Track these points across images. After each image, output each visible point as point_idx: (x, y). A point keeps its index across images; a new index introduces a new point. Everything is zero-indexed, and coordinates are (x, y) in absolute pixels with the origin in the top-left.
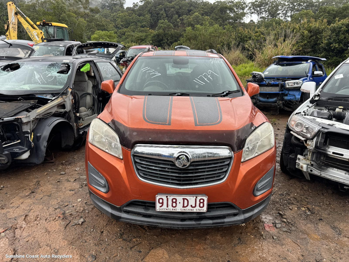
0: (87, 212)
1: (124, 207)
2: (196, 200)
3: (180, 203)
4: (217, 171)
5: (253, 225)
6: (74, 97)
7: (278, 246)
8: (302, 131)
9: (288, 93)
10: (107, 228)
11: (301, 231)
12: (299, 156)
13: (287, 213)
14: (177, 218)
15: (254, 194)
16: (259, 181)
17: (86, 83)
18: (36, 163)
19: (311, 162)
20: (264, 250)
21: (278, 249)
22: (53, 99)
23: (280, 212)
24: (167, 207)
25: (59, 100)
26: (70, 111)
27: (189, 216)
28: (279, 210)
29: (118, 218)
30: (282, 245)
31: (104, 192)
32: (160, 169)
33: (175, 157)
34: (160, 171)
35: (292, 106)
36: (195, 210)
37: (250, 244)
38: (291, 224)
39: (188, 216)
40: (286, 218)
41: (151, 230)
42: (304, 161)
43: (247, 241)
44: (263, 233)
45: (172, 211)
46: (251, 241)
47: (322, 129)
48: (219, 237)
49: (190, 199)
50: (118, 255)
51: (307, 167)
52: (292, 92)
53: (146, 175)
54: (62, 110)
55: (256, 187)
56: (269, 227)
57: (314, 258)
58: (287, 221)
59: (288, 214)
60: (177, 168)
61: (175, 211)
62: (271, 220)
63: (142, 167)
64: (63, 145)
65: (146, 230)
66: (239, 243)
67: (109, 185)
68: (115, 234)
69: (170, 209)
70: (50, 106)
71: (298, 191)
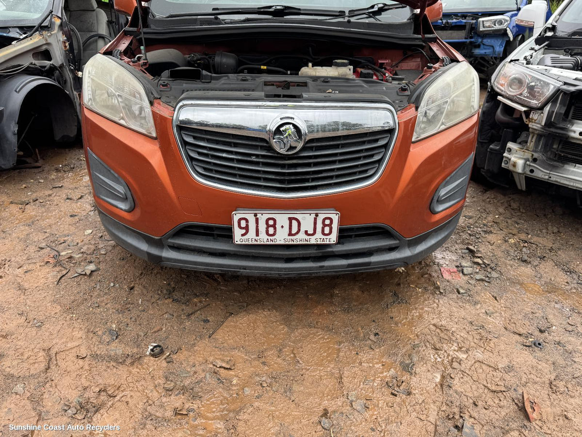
0: (103, 253)
1: (168, 239)
2: (315, 219)
3: (282, 227)
4: (362, 161)
5: (420, 269)
6: (69, 38)
7: (467, 306)
8: (521, 94)
9: (482, 42)
10: (142, 280)
11: (508, 279)
12: (510, 145)
13: (483, 248)
14: (276, 256)
15: (431, 208)
16: (444, 182)
17: (95, 12)
18: (3, 167)
19: (533, 155)
20: (442, 312)
21: (469, 311)
22: (21, 37)
23: (471, 247)
24: (257, 235)
25: (36, 40)
26: (62, 66)
27: (301, 252)
28: (468, 244)
29: (157, 260)
30: (476, 303)
31: (125, 211)
32: (240, 158)
33: (270, 131)
34: (239, 161)
35: (486, 69)
36: (313, 240)
37: (416, 304)
38: (491, 268)
39: (298, 252)
40: (481, 257)
41: (228, 281)
42: (521, 154)
43: (410, 299)
44: (439, 284)
45: (268, 243)
46: (417, 298)
47: (565, 87)
48: (357, 292)
49: (304, 219)
50: (162, 329)
51: (525, 164)
52: (489, 41)
53: (210, 170)
54: (47, 63)
55: (436, 194)
56: (450, 272)
57: (535, 324)
58: (484, 262)
59: (484, 250)
60: (276, 155)
61: (274, 243)
62: (454, 261)
63: (200, 154)
64: (58, 136)
65: (220, 282)
66: (394, 302)
67: (134, 196)
68: (158, 290)
69: (264, 239)
70: (15, 51)
71: (501, 210)
